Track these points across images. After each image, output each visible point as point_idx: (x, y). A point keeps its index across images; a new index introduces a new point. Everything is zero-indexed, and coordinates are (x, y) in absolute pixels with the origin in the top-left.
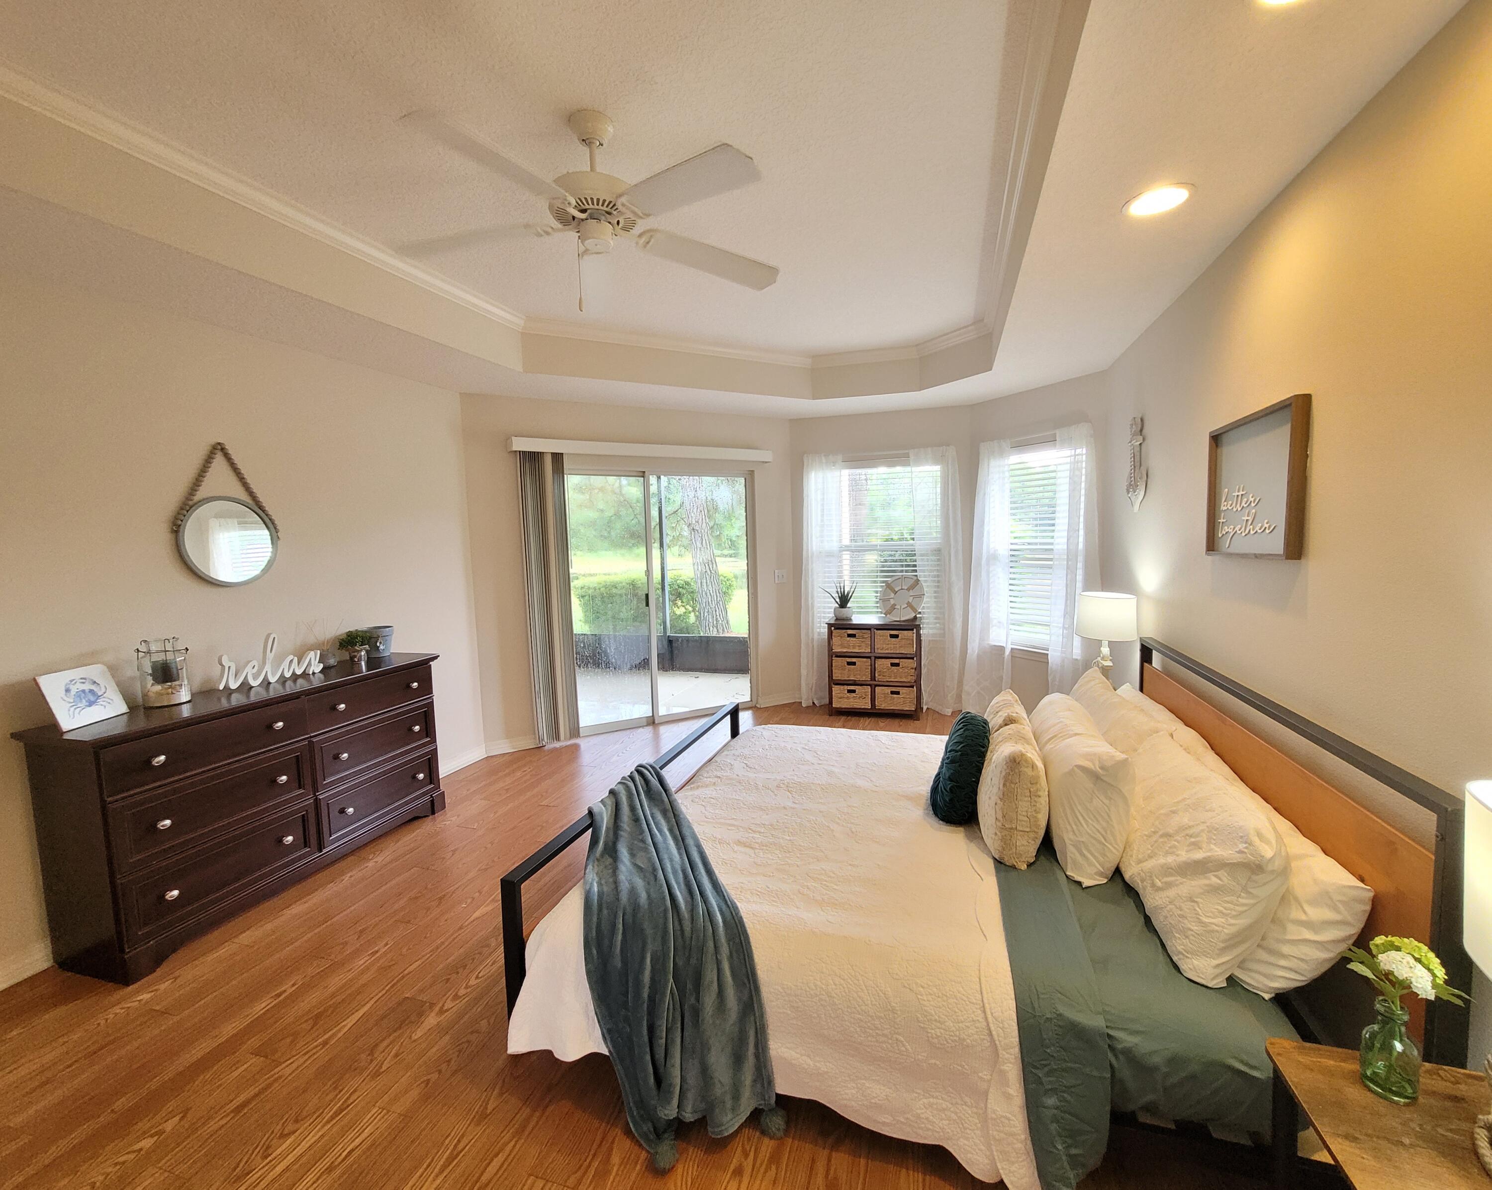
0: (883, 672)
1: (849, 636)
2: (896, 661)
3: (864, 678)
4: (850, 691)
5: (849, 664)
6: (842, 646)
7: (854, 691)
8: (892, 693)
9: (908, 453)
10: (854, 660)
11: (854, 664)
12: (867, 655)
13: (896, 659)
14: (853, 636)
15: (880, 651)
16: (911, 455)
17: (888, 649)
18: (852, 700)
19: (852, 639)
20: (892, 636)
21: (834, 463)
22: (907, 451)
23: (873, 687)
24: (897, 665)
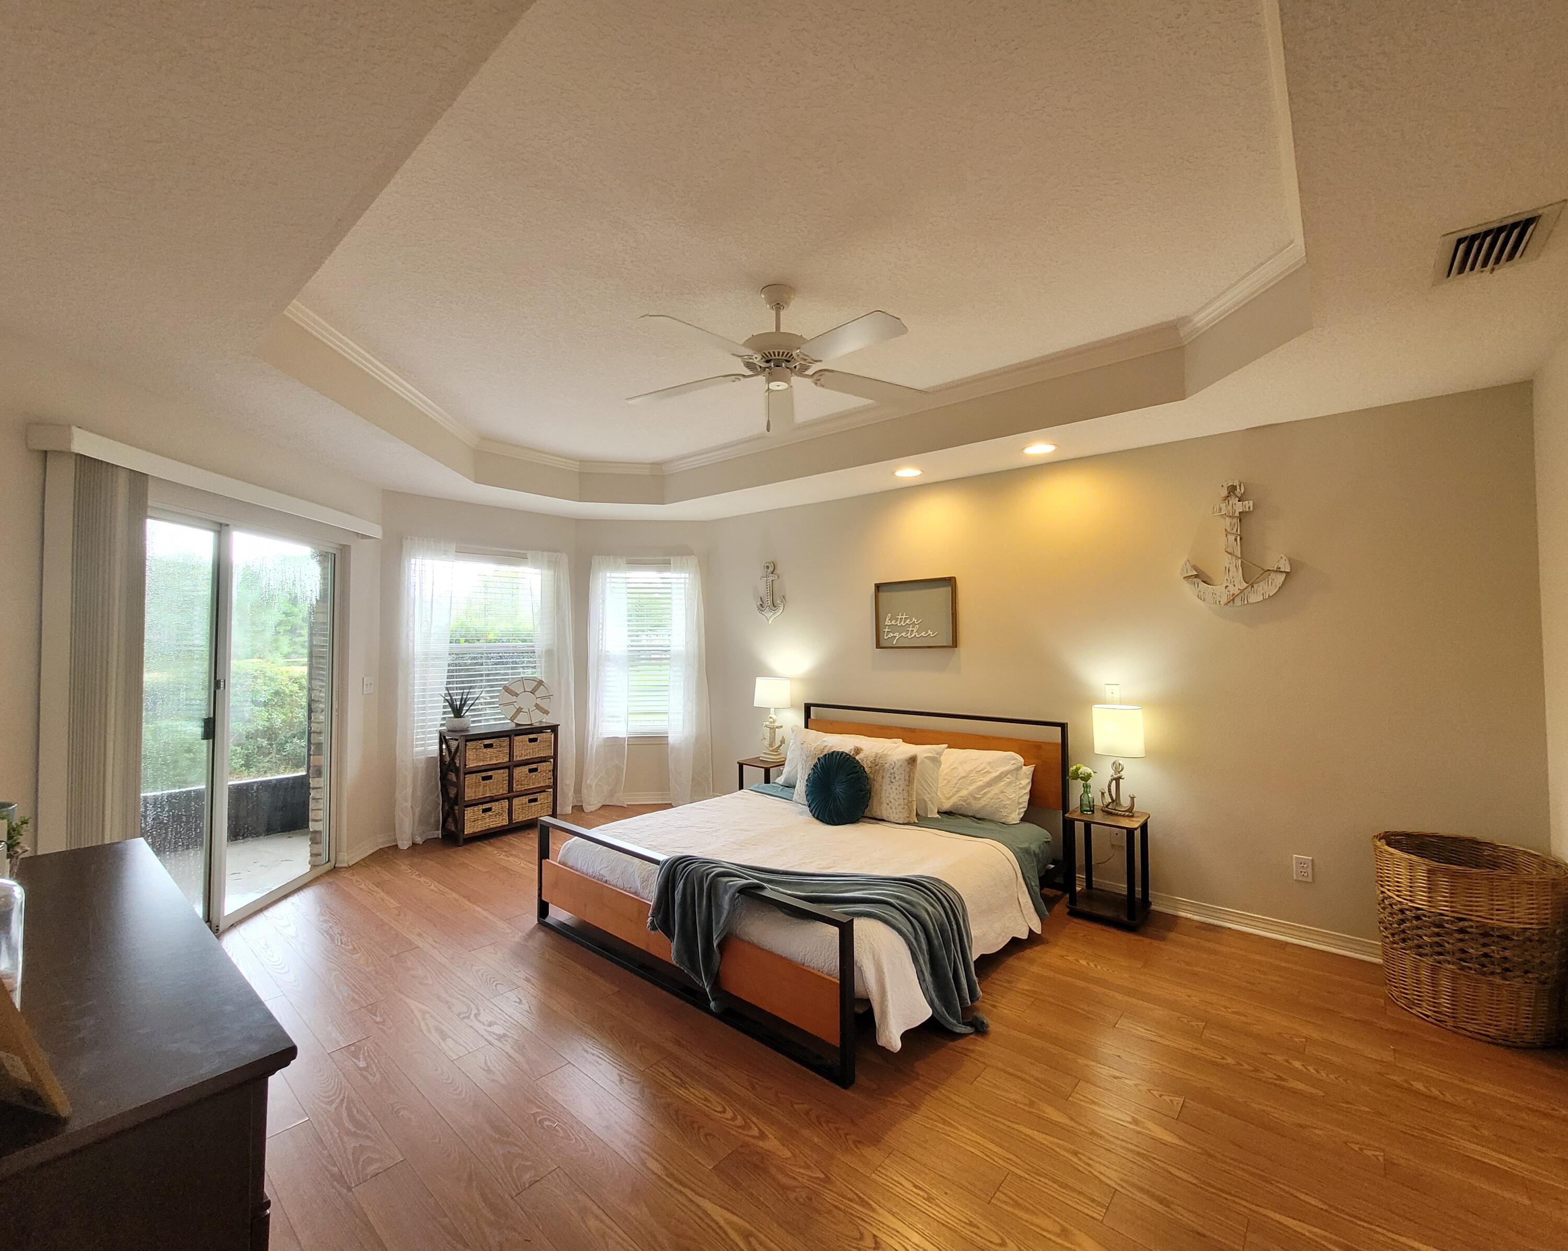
0: (522, 781)
1: (486, 746)
2: (534, 766)
3: (501, 792)
4: (485, 811)
5: (484, 779)
6: (478, 760)
7: (490, 809)
8: (530, 801)
9: (525, 554)
10: (490, 773)
11: (490, 777)
12: (505, 765)
13: (532, 764)
14: (490, 746)
15: (519, 759)
16: (529, 556)
17: (527, 755)
18: (487, 820)
19: (489, 750)
20: (531, 740)
21: (446, 552)
22: (525, 552)
23: (510, 800)
24: (535, 770)
